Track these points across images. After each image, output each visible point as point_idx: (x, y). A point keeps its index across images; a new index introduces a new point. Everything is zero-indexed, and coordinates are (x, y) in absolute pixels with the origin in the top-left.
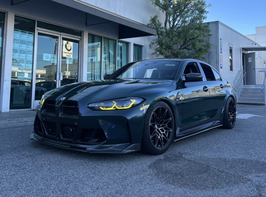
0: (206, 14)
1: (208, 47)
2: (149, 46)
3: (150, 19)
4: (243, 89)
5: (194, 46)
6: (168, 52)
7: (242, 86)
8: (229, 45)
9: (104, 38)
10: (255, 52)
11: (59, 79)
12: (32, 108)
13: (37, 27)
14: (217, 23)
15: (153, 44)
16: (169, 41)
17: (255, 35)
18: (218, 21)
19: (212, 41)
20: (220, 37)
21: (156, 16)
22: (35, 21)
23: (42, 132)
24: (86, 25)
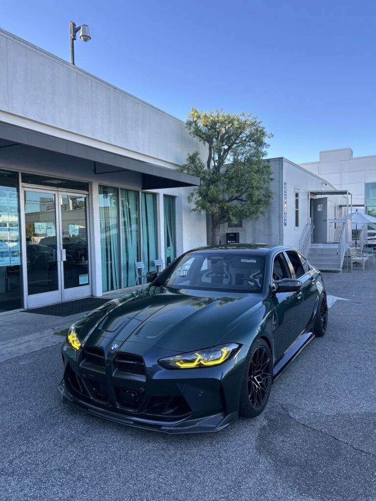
0: (267, 148)
1: (269, 197)
2: (187, 200)
3: (187, 157)
4: (311, 249)
5: (251, 197)
6: (216, 207)
7: (310, 245)
8: (296, 190)
9: (121, 189)
10: (326, 198)
11: (61, 260)
12: (25, 307)
13: (22, 182)
14: (280, 160)
15: (192, 194)
16: (216, 191)
17: (319, 163)
18: (282, 158)
19: (273, 187)
20: (284, 180)
21: (197, 153)
22: (17, 173)
23: (79, 389)
24: (95, 173)
